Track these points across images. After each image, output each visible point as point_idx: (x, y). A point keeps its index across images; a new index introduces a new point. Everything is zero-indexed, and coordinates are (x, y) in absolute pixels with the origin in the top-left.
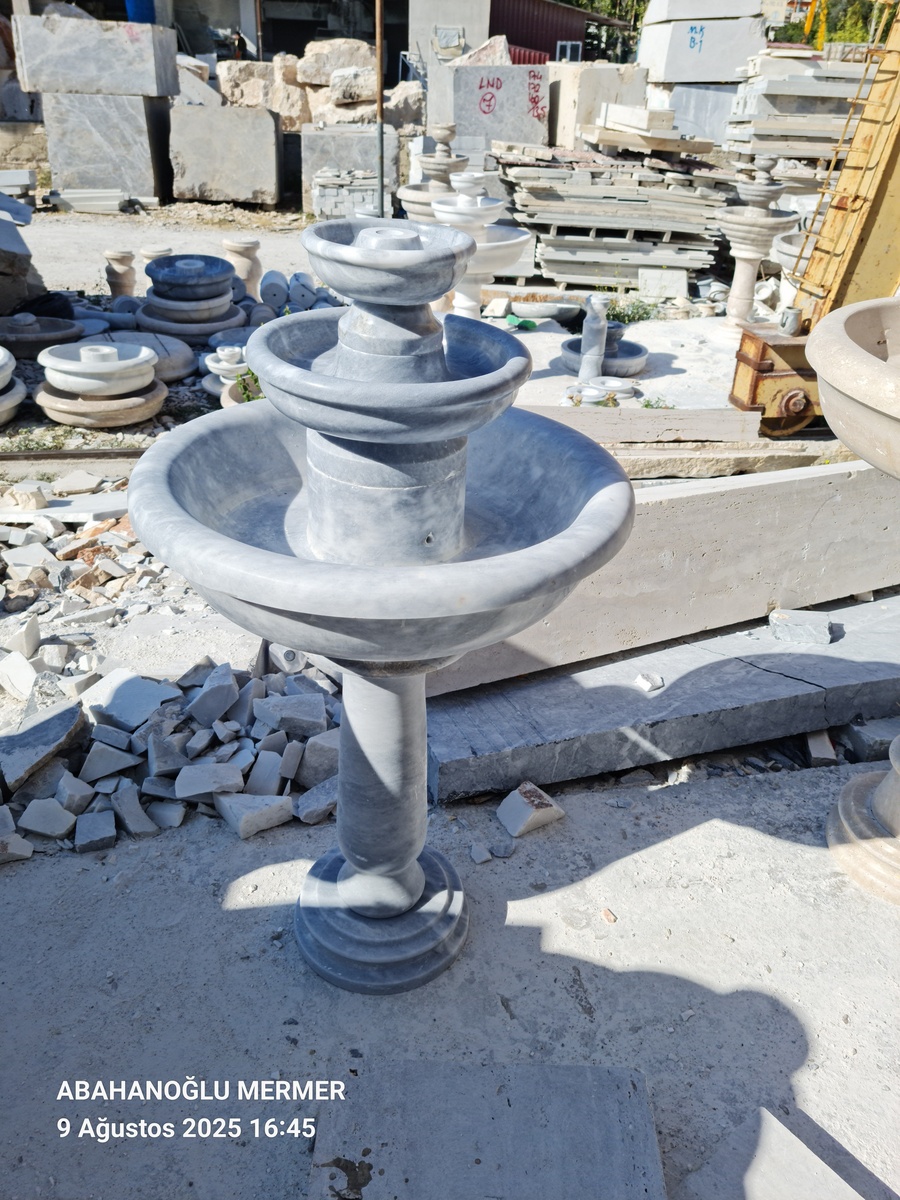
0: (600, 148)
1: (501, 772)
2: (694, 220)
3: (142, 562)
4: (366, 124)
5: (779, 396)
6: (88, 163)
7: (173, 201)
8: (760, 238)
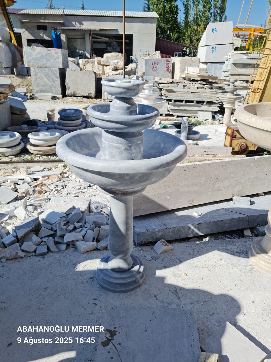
0: (186, 79)
1: (155, 236)
2: (213, 98)
3: (55, 188)
4: (120, 75)
5: (238, 145)
6: (43, 86)
7: (66, 96)
8: (232, 102)
